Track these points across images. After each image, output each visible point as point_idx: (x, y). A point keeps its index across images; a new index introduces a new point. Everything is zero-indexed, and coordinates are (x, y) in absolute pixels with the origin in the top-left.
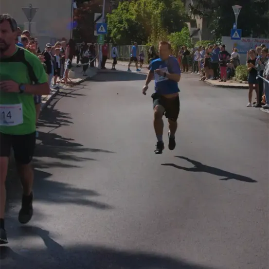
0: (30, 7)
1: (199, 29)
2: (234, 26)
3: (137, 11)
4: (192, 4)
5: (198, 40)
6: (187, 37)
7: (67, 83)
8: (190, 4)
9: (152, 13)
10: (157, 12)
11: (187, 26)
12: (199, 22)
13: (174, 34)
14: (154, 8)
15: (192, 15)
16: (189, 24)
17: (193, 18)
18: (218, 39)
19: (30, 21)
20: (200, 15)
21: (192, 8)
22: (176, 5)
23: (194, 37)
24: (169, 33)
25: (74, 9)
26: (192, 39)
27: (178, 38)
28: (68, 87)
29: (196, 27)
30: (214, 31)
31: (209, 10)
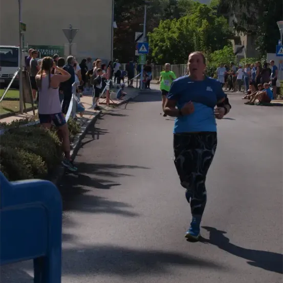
0: (70, 28)
1: (243, 47)
2: (280, 42)
3: (179, 29)
4: (236, 20)
5: (243, 57)
6: (231, 55)
7: (110, 104)
8: (233, 21)
9: (194, 31)
10: (200, 30)
11: (231, 43)
12: (244, 38)
13: (217, 52)
14: (197, 26)
15: (236, 32)
16: (233, 41)
17: (236, 35)
18: (263, 56)
19: (70, 42)
20: (244, 32)
21: (235, 24)
22: (219, 22)
23: (238, 54)
24: (213, 52)
25: (115, 29)
26: (236, 56)
27: (222, 56)
28: (110, 108)
29: (241, 44)
30: (259, 47)
31: (253, 26)
